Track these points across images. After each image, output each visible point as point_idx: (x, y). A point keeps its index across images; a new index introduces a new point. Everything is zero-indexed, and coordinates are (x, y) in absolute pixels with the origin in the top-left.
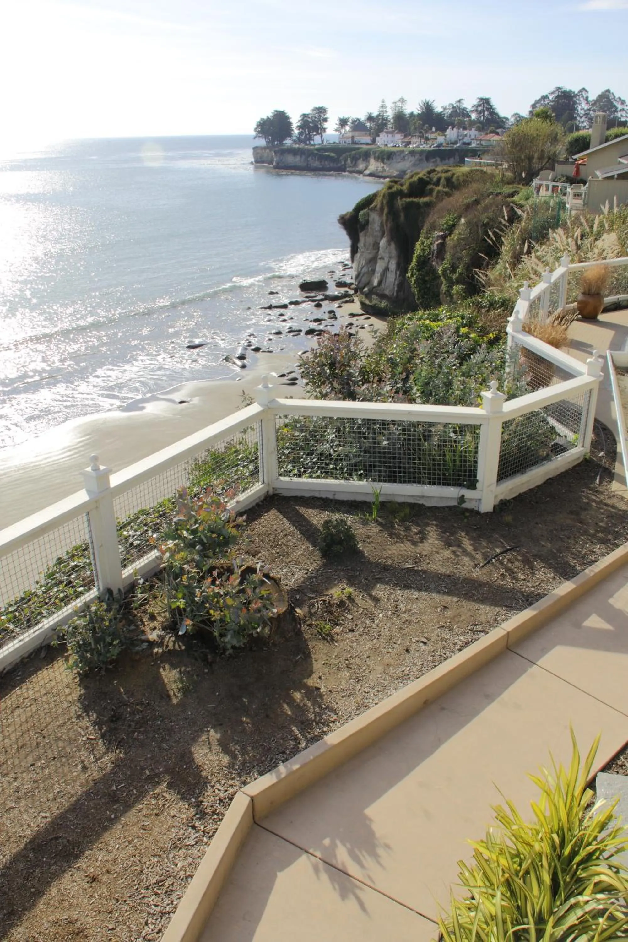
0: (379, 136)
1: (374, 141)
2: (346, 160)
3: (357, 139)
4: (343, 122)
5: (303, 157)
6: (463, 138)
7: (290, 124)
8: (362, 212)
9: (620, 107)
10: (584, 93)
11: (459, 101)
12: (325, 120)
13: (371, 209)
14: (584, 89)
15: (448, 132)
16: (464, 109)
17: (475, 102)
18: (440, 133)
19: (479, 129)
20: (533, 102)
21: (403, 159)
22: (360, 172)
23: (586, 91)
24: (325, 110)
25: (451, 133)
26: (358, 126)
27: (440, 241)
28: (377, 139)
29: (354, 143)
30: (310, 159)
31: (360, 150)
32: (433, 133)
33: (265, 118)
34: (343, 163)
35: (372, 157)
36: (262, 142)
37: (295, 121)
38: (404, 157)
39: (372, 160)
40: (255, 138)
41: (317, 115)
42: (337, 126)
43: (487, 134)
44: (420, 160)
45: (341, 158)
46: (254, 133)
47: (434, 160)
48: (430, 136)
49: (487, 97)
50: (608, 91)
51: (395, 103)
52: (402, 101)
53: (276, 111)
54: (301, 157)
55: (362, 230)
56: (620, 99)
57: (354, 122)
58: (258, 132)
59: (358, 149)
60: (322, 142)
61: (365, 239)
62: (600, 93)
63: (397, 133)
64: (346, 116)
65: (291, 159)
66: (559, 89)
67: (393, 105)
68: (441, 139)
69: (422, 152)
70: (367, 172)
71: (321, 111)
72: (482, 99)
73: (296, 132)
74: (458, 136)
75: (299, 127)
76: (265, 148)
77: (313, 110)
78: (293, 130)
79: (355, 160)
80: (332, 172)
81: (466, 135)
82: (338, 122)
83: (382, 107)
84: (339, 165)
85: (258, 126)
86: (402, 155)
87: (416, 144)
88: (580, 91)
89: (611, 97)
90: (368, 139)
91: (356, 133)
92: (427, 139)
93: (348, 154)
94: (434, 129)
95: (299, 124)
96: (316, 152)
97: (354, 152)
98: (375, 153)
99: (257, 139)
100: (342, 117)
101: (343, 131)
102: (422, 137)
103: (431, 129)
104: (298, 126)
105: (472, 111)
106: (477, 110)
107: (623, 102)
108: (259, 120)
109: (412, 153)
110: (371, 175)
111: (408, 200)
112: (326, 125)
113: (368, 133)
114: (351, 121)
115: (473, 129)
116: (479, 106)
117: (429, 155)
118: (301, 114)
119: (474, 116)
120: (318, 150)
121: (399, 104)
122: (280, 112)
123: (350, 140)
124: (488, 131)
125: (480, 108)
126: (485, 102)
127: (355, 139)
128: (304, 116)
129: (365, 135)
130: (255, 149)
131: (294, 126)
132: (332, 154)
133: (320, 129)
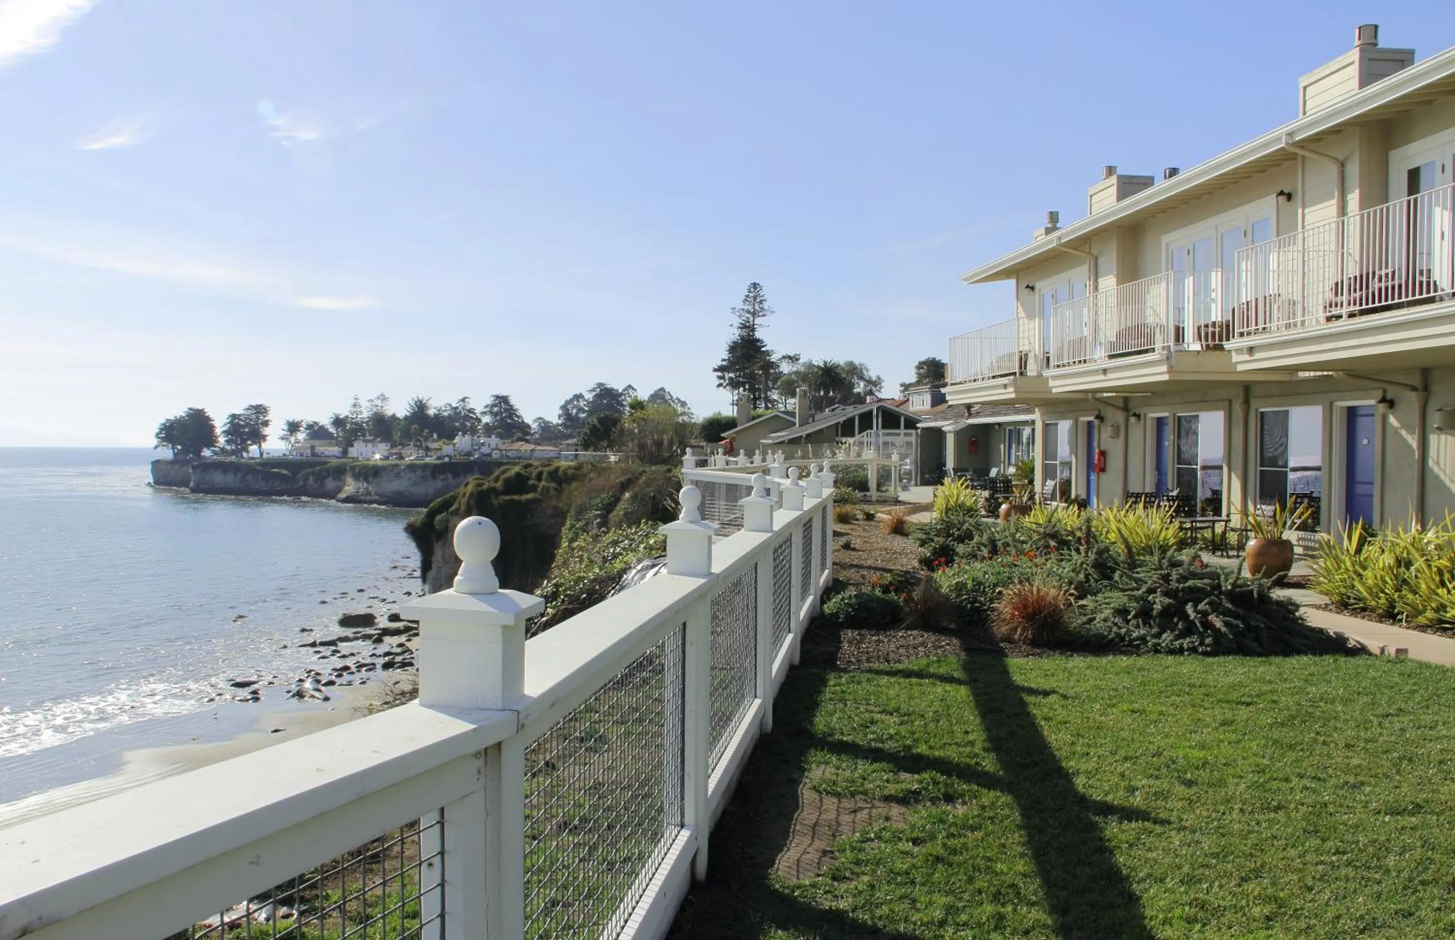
0: (352, 446)
1: (345, 453)
2: (306, 479)
3: (319, 449)
4: (293, 427)
5: (239, 475)
6: (480, 448)
7: (212, 427)
8: (439, 517)
9: (680, 409)
10: (631, 391)
11: (463, 400)
12: (266, 424)
13: (452, 513)
14: (630, 387)
15: (457, 440)
16: (471, 411)
17: (489, 401)
18: (446, 441)
19: (501, 436)
20: (563, 403)
21: (398, 475)
22: (331, 496)
23: (633, 389)
24: (265, 409)
25: (462, 441)
26: (317, 432)
27: (599, 520)
28: (350, 449)
29: (314, 454)
30: (249, 477)
31: (328, 465)
32: (434, 441)
33: (172, 418)
34: (301, 483)
35: (350, 473)
36: (167, 453)
37: (220, 424)
38: (399, 473)
39: (349, 480)
40: (156, 447)
41: (253, 417)
42: (285, 433)
43: (512, 442)
44: (424, 478)
45: (299, 476)
46: (155, 442)
47: (443, 477)
48: (432, 445)
49: (505, 395)
50: (662, 389)
51: (371, 401)
52: (383, 398)
53: (190, 409)
54: (235, 474)
55: (438, 539)
56: (679, 400)
57: (310, 427)
58: (162, 438)
59: (326, 463)
60: (261, 454)
61: (444, 551)
62: (653, 392)
63: (380, 442)
64: (297, 419)
65: (218, 478)
66: (600, 385)
67: (368, 404)
68: (448, 449)
69: (426, 466)
70: (342, 495)
71: (260, 410)
72: (497, 397)
73: (222, 440)
74: (472, 445)
75: (227, 433)
76: (172, 463)
77: (248, 409)
78: (216, 437)
79: (320, 478)
80: (285, 497)
81: (483, 444)
82: (286, 427)
83: (355, 405)
84: (296, 486)
85: (162, 430)
86: (396, 471)
87: (411, 456)
88: (625, 390)
89: (668, 397)
90: (335, 450)
91: (316, 442)
92: (428, 449)
93: (309, 470)
94: (435, 436)
95: (225, 428)
96: (259, 468)
97: (318, 468)
98: (353, 468)
99: (160, 448)
100: (291, 420)
101: (293, 439)
102: (420, 447)
103: (432, 436)
104: (224, 432)
105: (484, 413)
106: (491, 412)
107: (684, 404)
108: (163, 421)
109: (411, 467)
110: (347, 500)
111: (507, 498)
112: (266, 431)
113: (334, 441)
114: (305, 426)
115: (493, 436)
116: (495, 405)
117: (436, 470)
118: (230, 413)
119: (486, 419)
120: (259, 464)
121: (379, 403)
122: (198, 410)
123: (309, 451)
124: (515, 438)
125: (496, 409)
126: (502, 400)
127: (316, 451)
128: (234, 416)
129: (330, 445)
130: (156, 464)
131: (218, 431)
132: (284, 472)
133: (258, 437)
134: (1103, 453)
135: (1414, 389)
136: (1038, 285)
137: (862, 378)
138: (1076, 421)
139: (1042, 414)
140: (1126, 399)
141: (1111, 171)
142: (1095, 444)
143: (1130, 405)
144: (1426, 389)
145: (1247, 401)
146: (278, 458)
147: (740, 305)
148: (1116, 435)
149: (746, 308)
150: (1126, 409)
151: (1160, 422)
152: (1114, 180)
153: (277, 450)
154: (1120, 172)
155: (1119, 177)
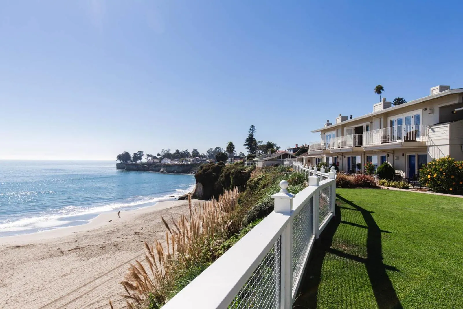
1: (160, 162)
2: (152, 167)
3: (155, 161)
4: (148, 156)
7: (130, 156)
11: (187, 150)
12: (142, 155)
16: (188, 152)
22: (157, 171)
26: (154, 157)
28: (162, 161)
29: (153, 162)
33: (121, 154)
35: (162, 166)
36: (119, 162)
37: (132, 155)
39: (162, 168)
41: (140, 154)
45: (150, 167)
46: (116, 159)
51: (166, 150)
52: (169, 150)
53: (125, 152)
57: (152, 156)
58: (118, 158)
59: (156, 164)
60: (141, 162)
63: (169, 159)
64: (149, 154)
65: (131, 167)
69: (179, 165)
71: (141, 152)
72: (194, 150)
73: (132, 159)
75: (133, 157)
76: (121, 164)
77: (138, 152)
79: (155, 167)
83: (162, 151)
84: (150, 169)
86: (173, 166)
87: (176, 162)
90: (158, 161)
91: (154, 159)
93: (152, 165)
97: (154, 165)
99: (117, 161)
101: (148, 159)
102: (178, 160)
108: (118, 155)
112: (142, 157)
119: (191, 154)
120: (140, 164)
125: (193, 152)
126: (195, 150)
128: (135, 154)
129: (157, 160)
130: (118, 164)
131: (131, 157)
132: (147, 166)
133: (140, 158)
134: (338, 163)
135: (392, 153)
136: (325, 133)
137: (275, 146)
138: (333, 157)
139: (326, 156)
140: (342, 154)
141: (340, 115)
142: (337, 161)
143: (343, 154)
144: (394, 153)
145: (365, 155)
146: (144, 163)
147: (249, 131)
148: (340, 159)
149: (250, 131)
150: (342, 155)
151: (349, 158)
152: (341, 117)
153: (144, 161)
154: (342, 115)
155: (342, 117)
